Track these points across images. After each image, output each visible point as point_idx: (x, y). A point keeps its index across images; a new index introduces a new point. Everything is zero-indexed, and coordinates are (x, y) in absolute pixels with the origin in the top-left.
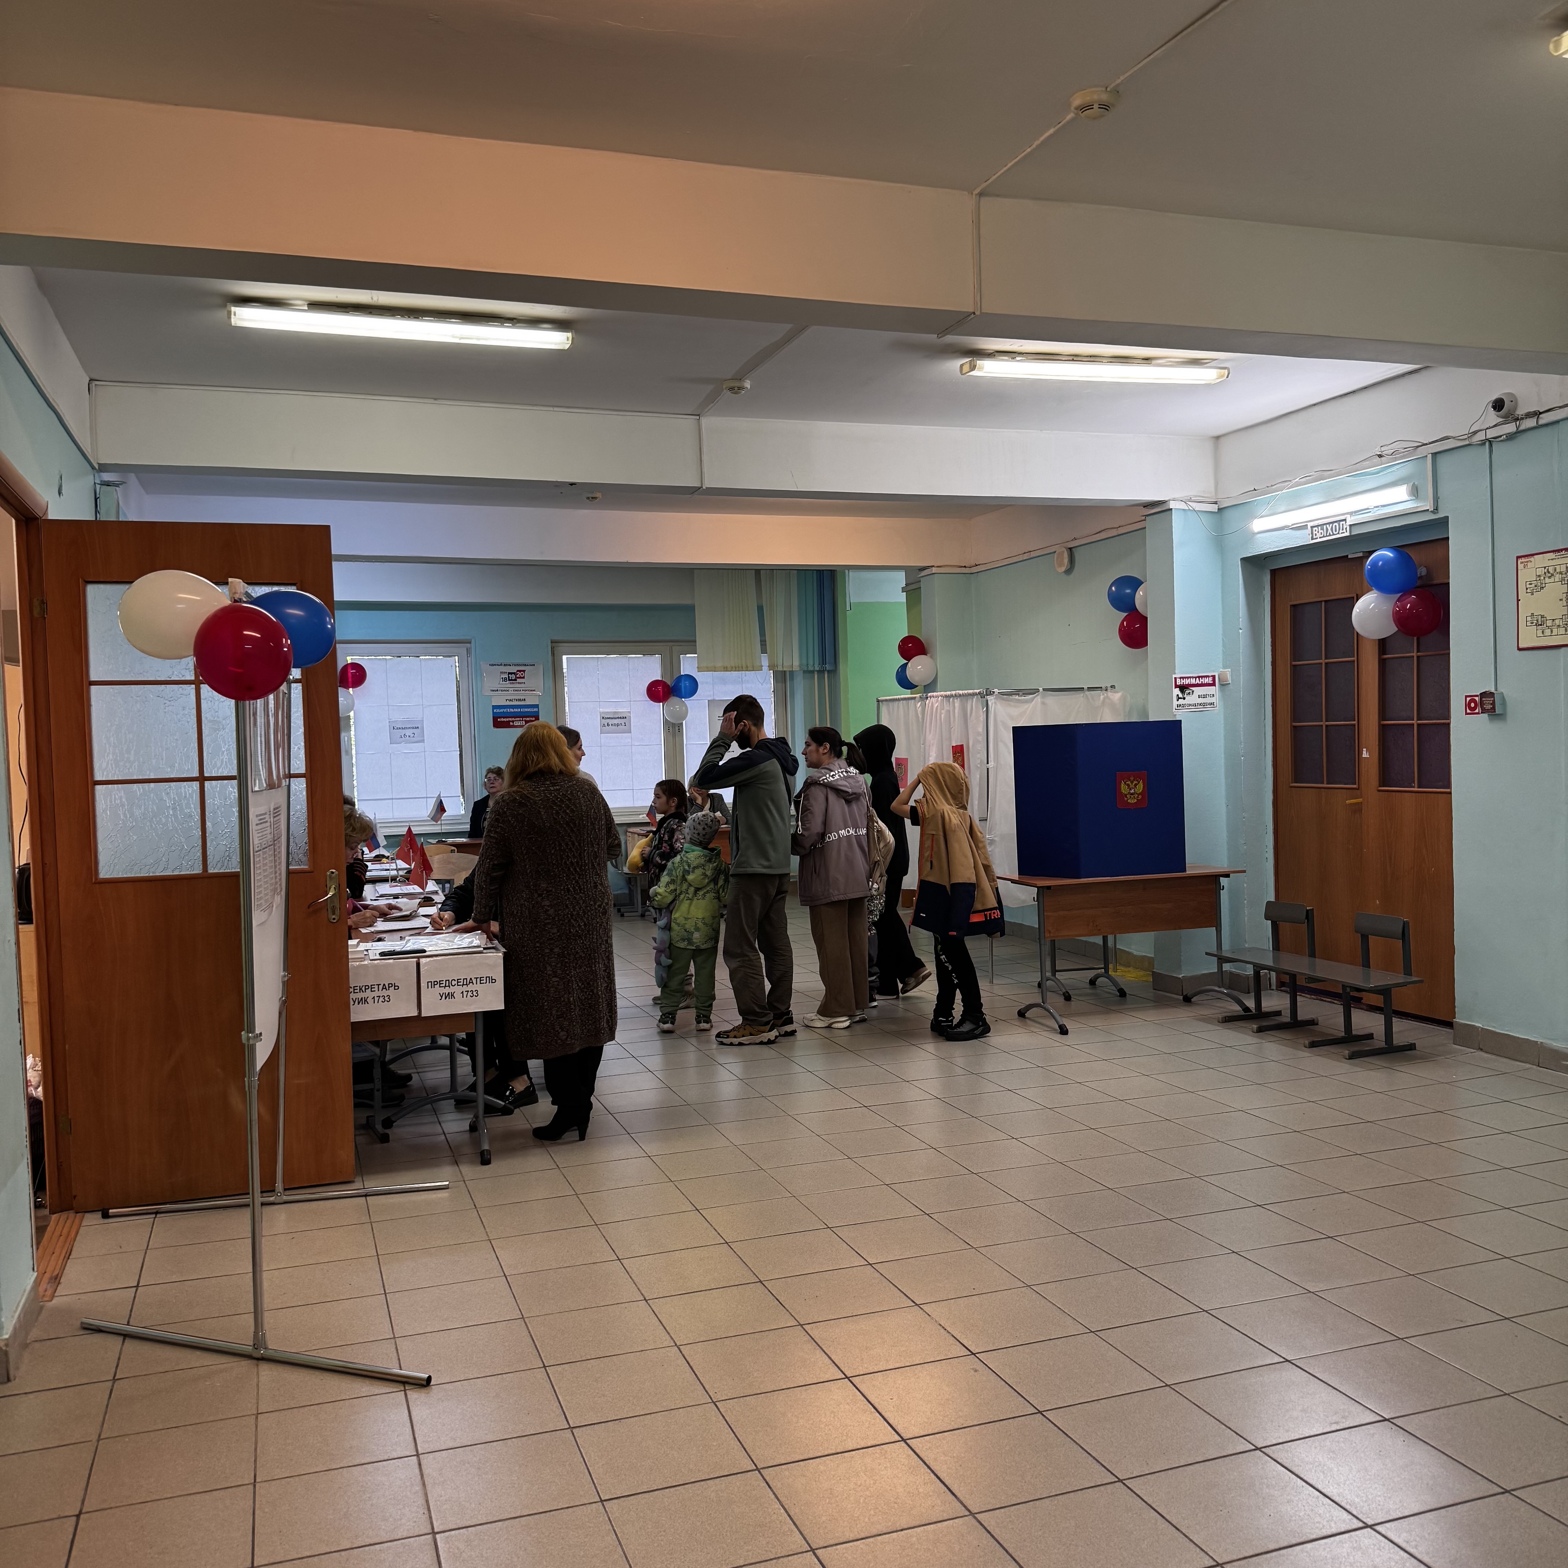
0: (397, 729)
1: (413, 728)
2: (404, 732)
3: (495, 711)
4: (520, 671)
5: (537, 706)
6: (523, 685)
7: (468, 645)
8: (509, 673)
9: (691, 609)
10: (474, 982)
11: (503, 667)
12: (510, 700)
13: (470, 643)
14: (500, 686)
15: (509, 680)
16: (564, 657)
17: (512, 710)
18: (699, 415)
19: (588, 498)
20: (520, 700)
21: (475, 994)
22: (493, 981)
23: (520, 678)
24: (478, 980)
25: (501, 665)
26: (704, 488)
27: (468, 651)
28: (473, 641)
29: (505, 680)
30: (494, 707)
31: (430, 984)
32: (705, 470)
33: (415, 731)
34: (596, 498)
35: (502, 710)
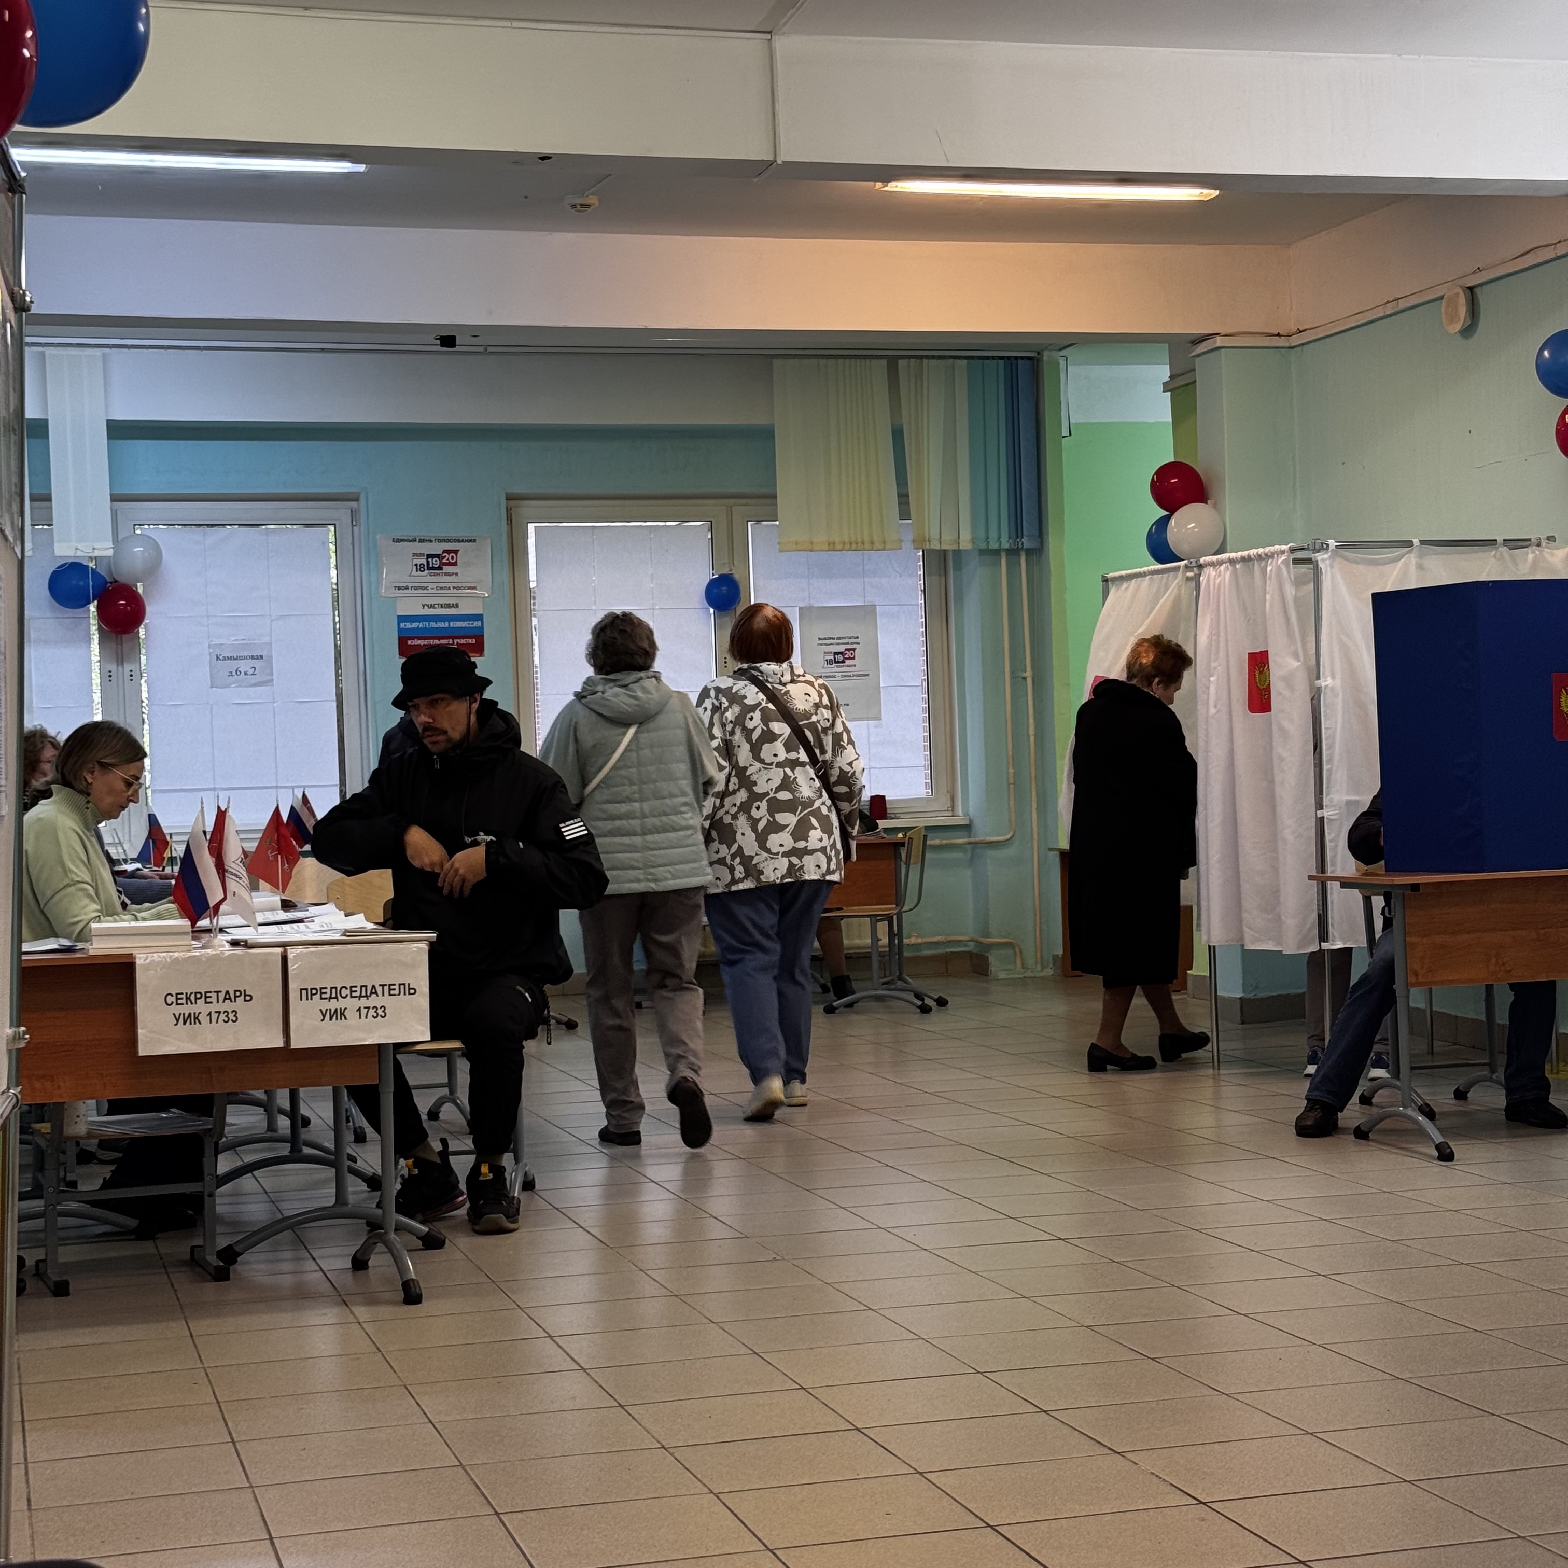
0: (224, 659)
1: (253, 658)
2: (234, 665)
3: (402, 625)
4: (449, 552)
5: (479, 617)
6: (453, 578)
7: (354, 504)
8: (429, 556)
9: (766, 435)
10: (379, 989)
11: (416, 544)
12: (431, 606)
13: (357, 500)
14: (413, 579)
15: (429, 568)
16: (531, 527)
17: (433, 625)
18: (770, 32)
19: (574, 206)
20: (448, 606)
21: (381, 1013)
22: (411, 991)
23: (449, 564)
24: (386, 988)
25: (415, 540)
26: (779, 162)
27: (354, 514)
28: (362, 497)
29: (420, 568)
30: (401, 619)
31: (304, 992)
32: (781, 130)
33: (256, 663)
34: (587, 206)
35: (415, 625)
